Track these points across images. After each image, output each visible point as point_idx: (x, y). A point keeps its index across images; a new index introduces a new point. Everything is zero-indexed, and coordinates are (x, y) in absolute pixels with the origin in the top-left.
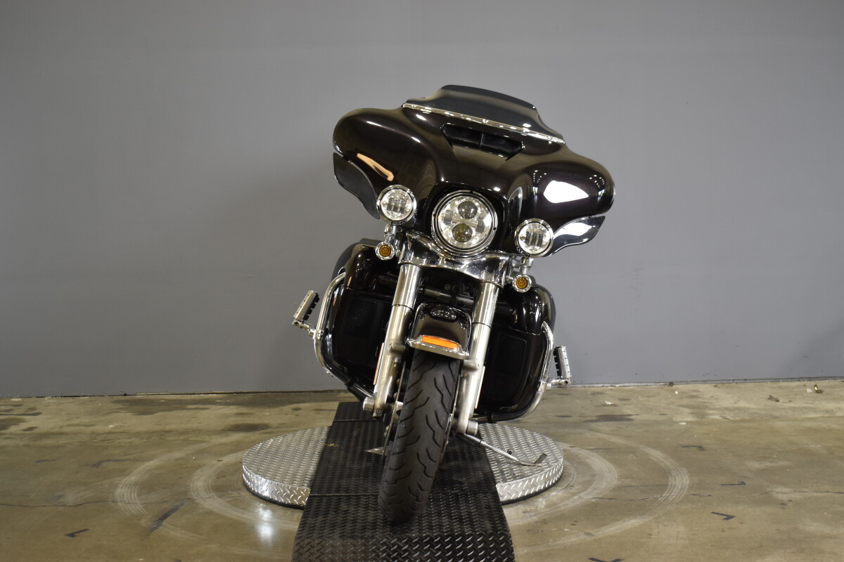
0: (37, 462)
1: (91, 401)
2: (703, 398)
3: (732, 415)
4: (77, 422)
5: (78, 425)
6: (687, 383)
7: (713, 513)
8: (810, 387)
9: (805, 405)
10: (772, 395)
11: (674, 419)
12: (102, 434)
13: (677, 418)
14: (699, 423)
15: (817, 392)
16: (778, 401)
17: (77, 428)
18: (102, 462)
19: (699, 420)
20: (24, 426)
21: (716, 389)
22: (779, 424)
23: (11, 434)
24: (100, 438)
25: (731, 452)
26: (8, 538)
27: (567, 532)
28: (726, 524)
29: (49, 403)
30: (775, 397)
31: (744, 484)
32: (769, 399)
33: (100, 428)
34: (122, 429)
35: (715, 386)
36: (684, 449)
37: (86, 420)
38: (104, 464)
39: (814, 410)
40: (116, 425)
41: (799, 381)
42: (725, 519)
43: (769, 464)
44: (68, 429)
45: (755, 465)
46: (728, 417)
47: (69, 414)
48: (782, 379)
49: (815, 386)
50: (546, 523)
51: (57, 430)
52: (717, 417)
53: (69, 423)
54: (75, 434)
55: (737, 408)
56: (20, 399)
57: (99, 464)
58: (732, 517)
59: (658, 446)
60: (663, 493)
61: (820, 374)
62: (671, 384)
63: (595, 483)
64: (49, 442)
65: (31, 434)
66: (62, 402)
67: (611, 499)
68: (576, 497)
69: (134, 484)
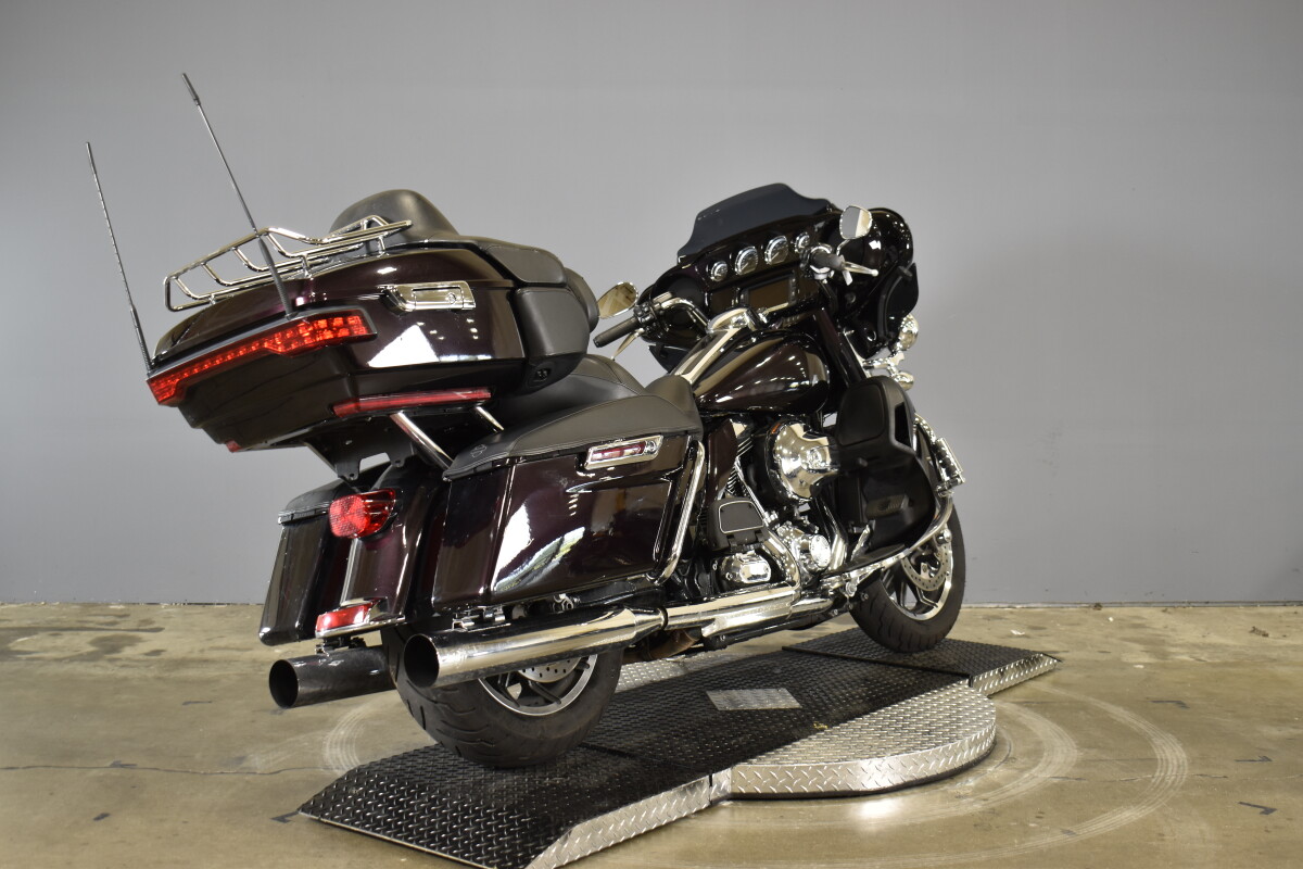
0: (184, 704)
1: (232, 612)
2: (1154, 629)
3: (1205, 655)
4: (222, 643)
5: (226, 648)
6: (1121, 605)
7: (1242, 803)
10: (1255, 626)
11: (1124, 660)
13: (1127, 658)
14: (1164, 667)
16: (1266, 635)
17: (226, 654)
19: (1161, 661)
20: (144, 648)
21: (1167, 615)
22: (1282, 671)
23: (128, 659)
26: (185, 822)
29: (168, 613)
30: (1263, 629)
31: (1270, 760)
32: (1253, 631)
35: (1164, 611)
36: (1156, 705)
37: (236, 640)
41: (1285, 606)
42: (1262, 813)
43: (1295, 731)
44: (215, 655)
46: (1203, 658)
47: (205, 631)
50: (999, 815)
51: (196, 655)
52: (1184, 659)
53: (211, 644)
54: (229, 661)
55: (1210, 644)
56: (122, 607)
58: (1272, 810)
59: (1118, 700)
62: (1098, 606)
64: (192, 673)
65: (159, 661)
66: (187, 611)
67: (1080, 779)
68: (1026, 775)
69: (347, 743)
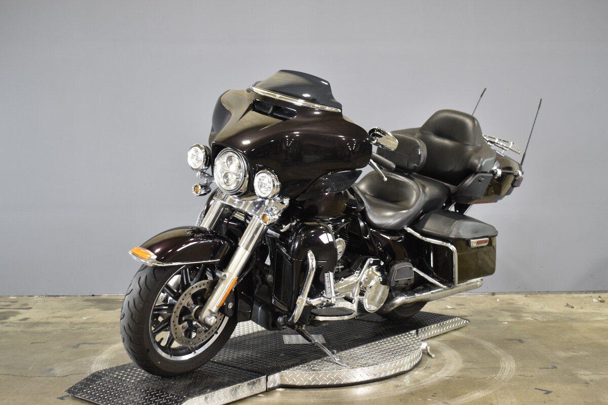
0: (32, 343)
1: (68, 300)
2: (518, 305)
3: (540, 317)
4: (59, 314)
5: (60, 317)
6: (505, 293)
7: (536, 389)
8: (595, 298)
9: (593, 311)
10: (569, 303)
11: (499, 320)
12: (79, 324)
13: (500, 319)
14: (516, 323)
15: (600, 301)
16: (573, 307)
17: (59, 319)
18: (80, 344)
19: (517, 320)
20: (20, 317)
21: (527, 298)
22: (575, 325)
23: (11, 322)
24: (76, 327)
25: (543, 344)
27: (430, 401)
28: (546, 397)
29: (37, 300)
30: (571, 304)
31: (556, 368)
32: (566, 306)
33: (75, 320)
34: (92, 321)
35: (526, 296)
36: (508, 341)
37: (66, 313)
38: (81, 346)
39: (600, 315)
40: (88, 317)
41: (586, 293)
44: (53, 320)
45: (563, 354)
46: (538, 319)
47: (52, 309)
48: (574, 292)
49: (600, 297)
50: (414, 395)
51: (44, 320)
52: (530, 319)
53: (53, 315)
54: (59, 323)
55: (543, 312)
56: (15, 298)
57: (78, 346)
59: (490, 339)
60: (498, 373)
61: (602, 289)
62: (493, 294)
63: (446, 365)
64: (39, 329)
65: (25, 323)
66: (47, 299)
67: (459, 377)
68: (433, 376)
69: (105, 362)
